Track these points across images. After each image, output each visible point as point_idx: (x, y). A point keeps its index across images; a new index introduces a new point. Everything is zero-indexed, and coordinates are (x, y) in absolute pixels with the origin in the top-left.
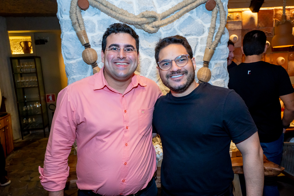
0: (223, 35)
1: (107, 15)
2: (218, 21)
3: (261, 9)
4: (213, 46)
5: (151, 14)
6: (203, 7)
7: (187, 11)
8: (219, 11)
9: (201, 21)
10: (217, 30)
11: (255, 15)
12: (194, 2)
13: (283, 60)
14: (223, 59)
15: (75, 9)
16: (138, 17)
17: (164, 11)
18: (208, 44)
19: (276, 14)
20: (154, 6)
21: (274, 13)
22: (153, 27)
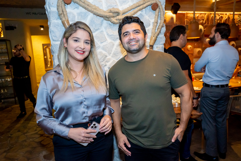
0: (162, 28)
1: (84, 9)
2: (159, 18)
3: (178, 12)
4: (156, 35)
5: (116, 10)
6: (149, 8)
7: (140, 10)
8: (160, 11)
9: (148, 17)
10: (159, 24)
11: (174, 16)
12: (144, 4)
13: (191, 47)
14: (161, 44)
15: (61, 3)
16: (107, 12)
17: (124, 9)
18: (153, 33)
19: (187, 16)
20: (117, 5)
21: (186, 15)
22: (117, 20)
